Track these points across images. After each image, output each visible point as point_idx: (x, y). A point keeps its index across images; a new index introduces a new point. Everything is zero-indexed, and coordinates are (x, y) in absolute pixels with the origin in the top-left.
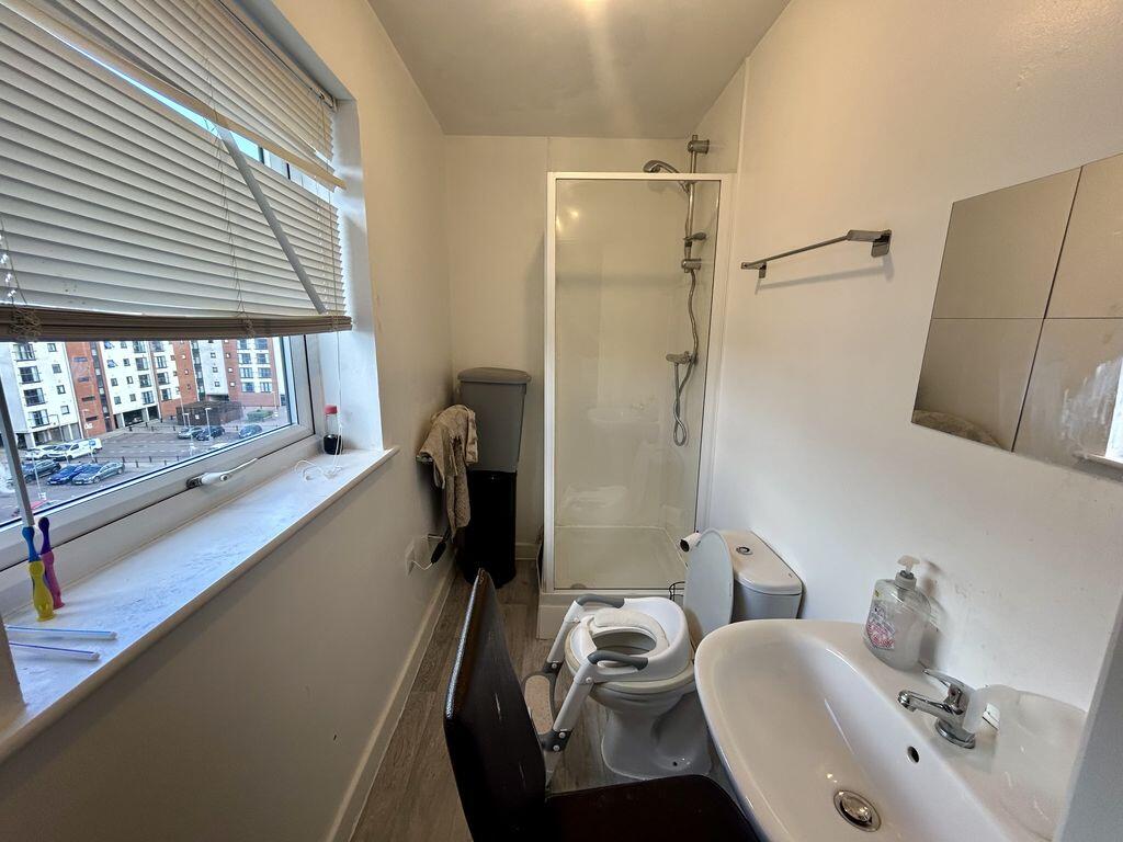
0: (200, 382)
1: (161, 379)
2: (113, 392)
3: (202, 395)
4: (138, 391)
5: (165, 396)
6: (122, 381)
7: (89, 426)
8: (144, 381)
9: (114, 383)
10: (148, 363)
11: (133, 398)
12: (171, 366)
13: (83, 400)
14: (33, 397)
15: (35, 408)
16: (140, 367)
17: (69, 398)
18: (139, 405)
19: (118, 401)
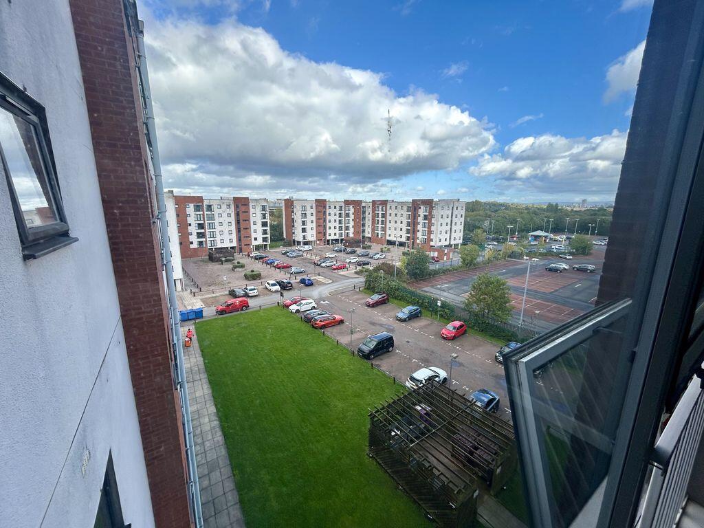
0: (364, 231)
1: (347, 228)
2: (328, 231)
3: (363, 237)
4: (337, 231)
5: (347, 236)
6: (332, 228)
7: (318, 242)
8: (340, 228)
9: (330, 228)
10: (343, 222)
11: (335, 234)
12: (352, 223)
13: (318, 233)
14: (304, 230)
15: (304, 234)
16: (340, 217)
17: (314, 232)
18: (337, 237)
19: (330, 235)
